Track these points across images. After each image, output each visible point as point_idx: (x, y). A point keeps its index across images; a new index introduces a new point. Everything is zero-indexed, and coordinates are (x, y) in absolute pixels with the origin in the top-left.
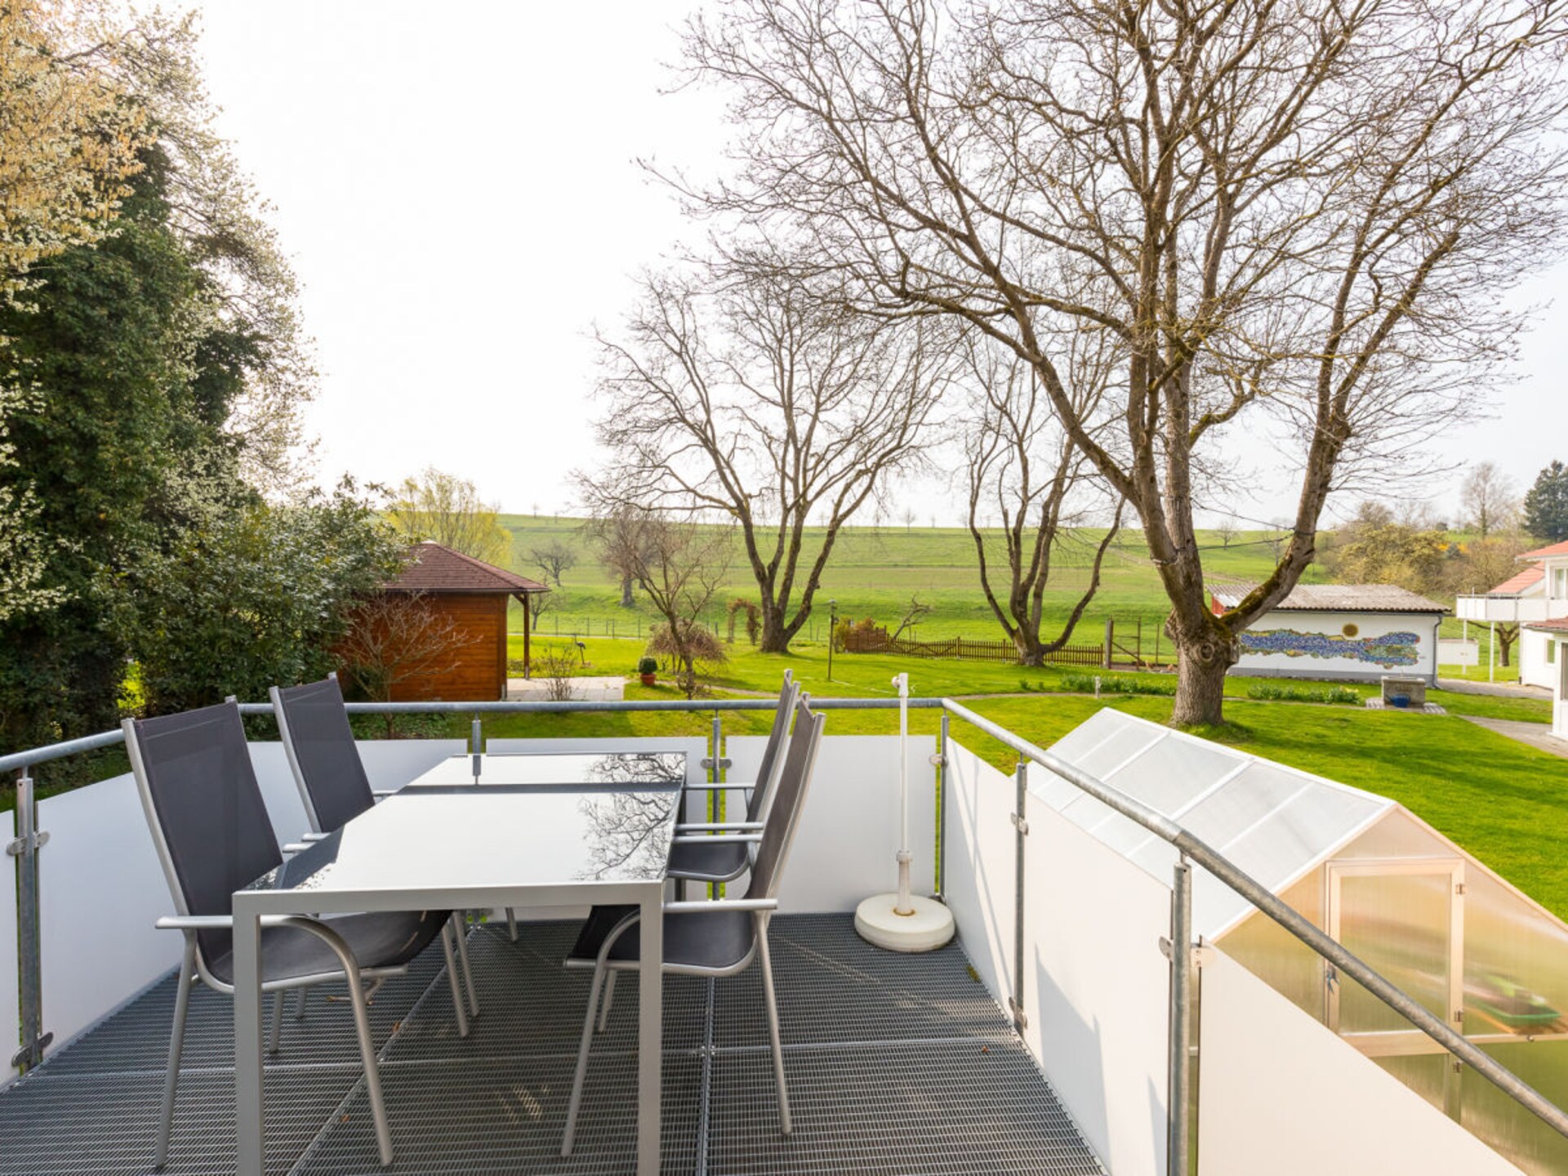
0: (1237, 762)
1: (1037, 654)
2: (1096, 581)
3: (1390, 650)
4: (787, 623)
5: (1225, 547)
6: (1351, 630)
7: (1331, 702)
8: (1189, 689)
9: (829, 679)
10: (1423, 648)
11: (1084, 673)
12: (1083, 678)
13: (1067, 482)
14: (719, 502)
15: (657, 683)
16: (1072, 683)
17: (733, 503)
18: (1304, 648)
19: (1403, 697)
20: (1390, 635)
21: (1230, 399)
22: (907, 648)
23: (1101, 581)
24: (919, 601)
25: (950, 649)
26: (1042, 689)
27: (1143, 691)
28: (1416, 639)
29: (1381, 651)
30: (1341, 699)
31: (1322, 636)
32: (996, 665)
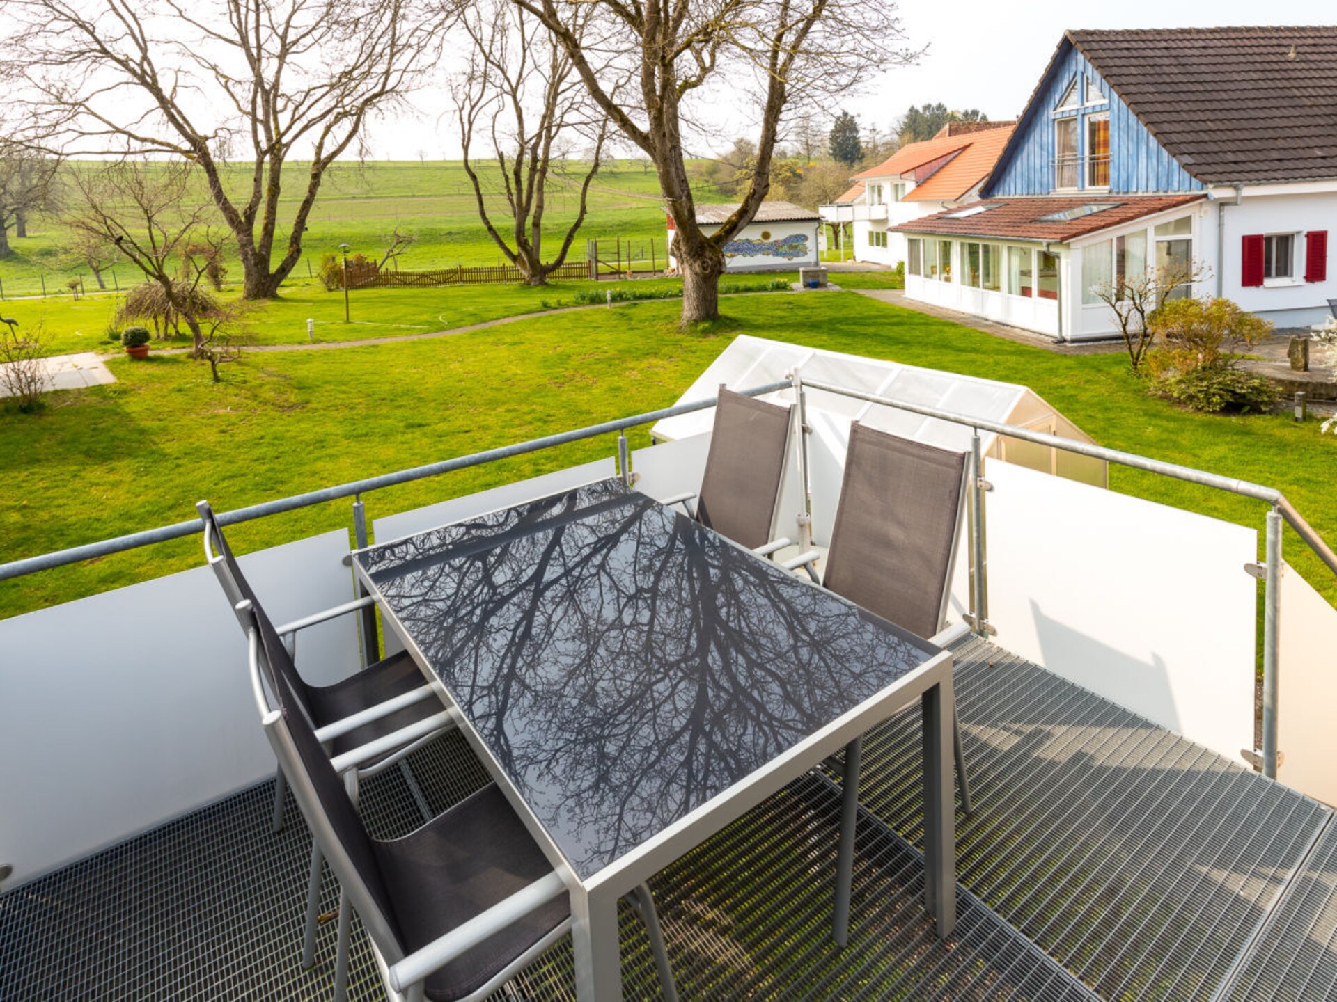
0: (889, 371)
1: (540, 274)
2: (583, 211)
3: (791, 247)
4: (274, 267)
5: (646, 173)
6: (766, 236)
7: (772, 290)
8: (694, 295)
9: (348, 321)
10: (809, 244)
11: (592, 286)
12: (592, 292)
13: (554, 130)
14: (168, 145)
15: (151, 354)
16: (583, 298)
17: (186, 146)
18: (736, 250)
19: (815, 281)
20: (791, 237)
21: (698, 72)
22: (408, 279)
23: (588, 209)
24: (401, 232)
25: (453, 277)
26: (560, 306)
27: (641, 297)
28: (806, 238)
29: (785, 249)
30: (778, 287)
31: (748, 241)
32: (502, 287)
